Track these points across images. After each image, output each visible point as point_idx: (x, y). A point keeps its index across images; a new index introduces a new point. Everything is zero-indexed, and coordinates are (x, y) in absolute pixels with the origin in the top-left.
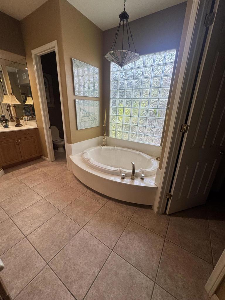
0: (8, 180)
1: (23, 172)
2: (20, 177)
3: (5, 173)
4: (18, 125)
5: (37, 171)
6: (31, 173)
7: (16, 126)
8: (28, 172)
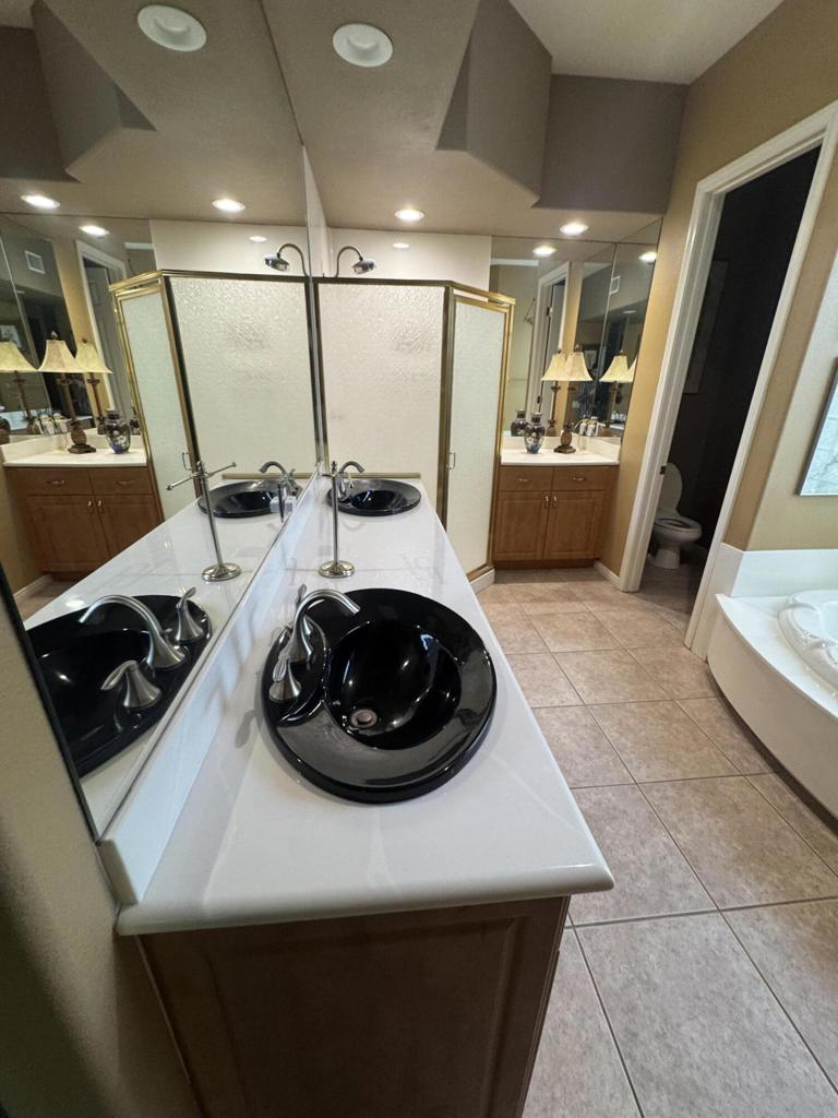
0: (500, 603)
1: (538, 595)
2: (528, 605)
3: (496, 581)
4: (564, 448)
5: (577, 606)
6: (560, 607)
7: (558, 450)
8: (550, 601)
